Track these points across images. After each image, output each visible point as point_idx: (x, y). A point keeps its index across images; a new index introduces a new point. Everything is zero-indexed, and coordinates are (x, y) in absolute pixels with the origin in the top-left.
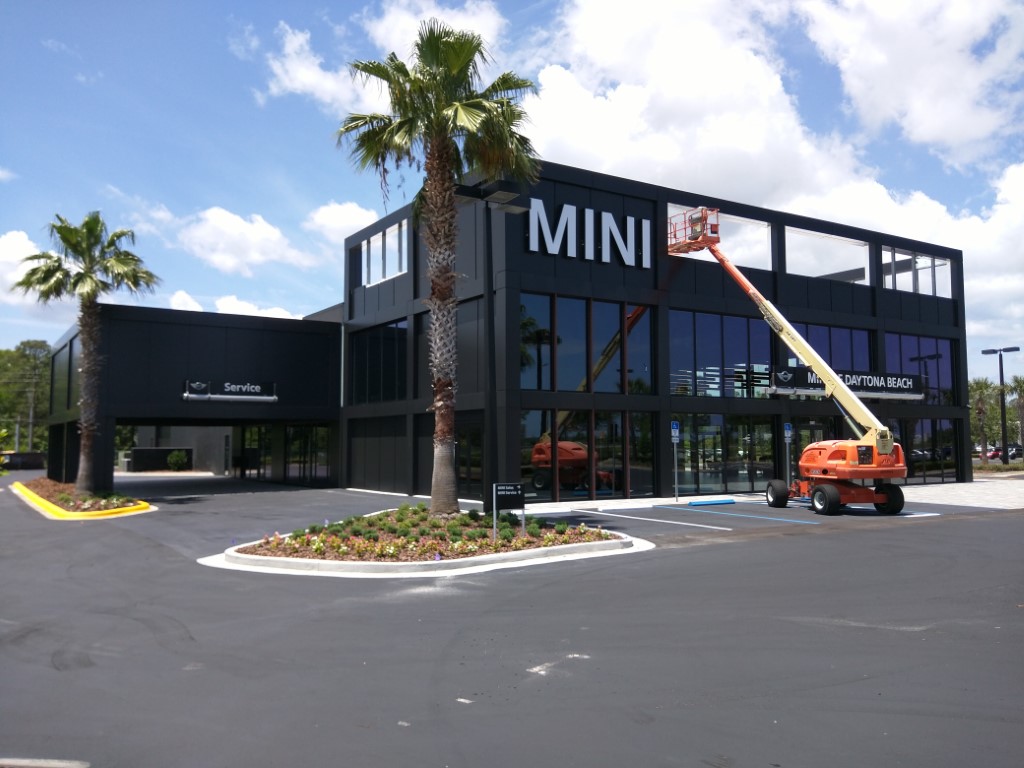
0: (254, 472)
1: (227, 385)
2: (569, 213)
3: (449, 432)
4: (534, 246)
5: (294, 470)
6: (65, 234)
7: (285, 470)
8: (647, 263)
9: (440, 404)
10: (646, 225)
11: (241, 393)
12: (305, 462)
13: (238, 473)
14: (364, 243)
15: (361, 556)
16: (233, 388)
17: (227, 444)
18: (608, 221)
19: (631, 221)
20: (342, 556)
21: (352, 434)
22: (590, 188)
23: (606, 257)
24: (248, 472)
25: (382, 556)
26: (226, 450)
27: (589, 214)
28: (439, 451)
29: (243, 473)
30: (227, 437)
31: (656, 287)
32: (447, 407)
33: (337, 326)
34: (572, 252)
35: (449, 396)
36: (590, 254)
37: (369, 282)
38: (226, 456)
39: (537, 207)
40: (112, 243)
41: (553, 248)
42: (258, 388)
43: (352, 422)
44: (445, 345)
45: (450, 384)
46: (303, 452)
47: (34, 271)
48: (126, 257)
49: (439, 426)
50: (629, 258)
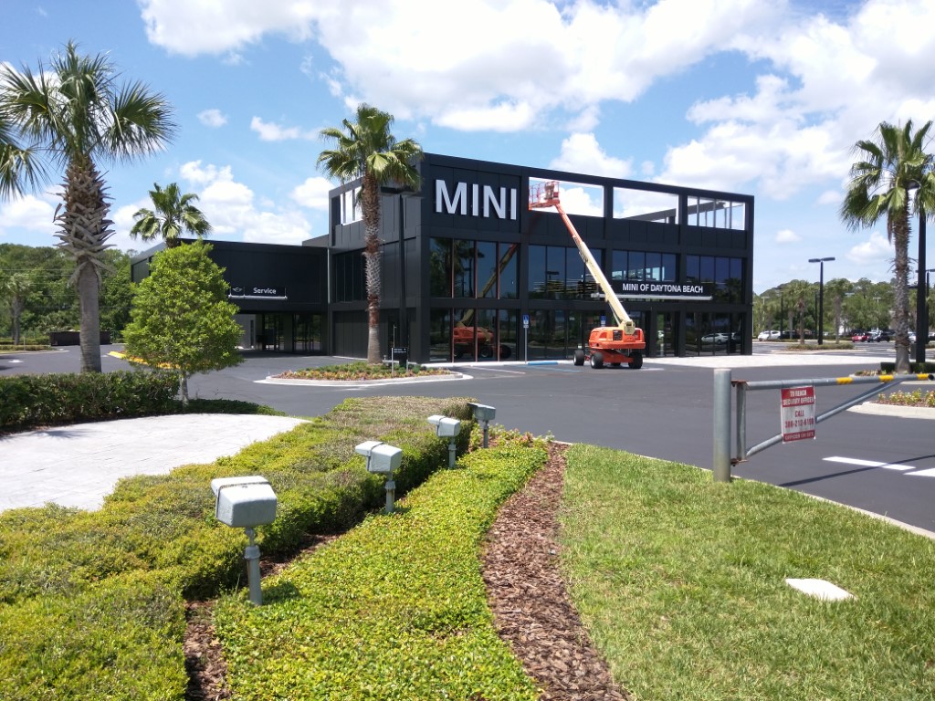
0: (272, 347)
1: (255, 289)
2: (462, 187)
3: (377, 322)
4: (439, 209)
5: (299, 346)
6: (157, 197)
7: (294, 346)
8: (514, 216)
9: (371, 308)
10: (514, 192)
11: (263, 294)
12: (306, 341)
13: (261, 347)
14: (342, 196)
15: (328, 378)
16: (259, 291)
17: (252, 326)
18: (488, 191)
19: (503, 191)
20: (319, 378)
21: (335, 320)
22: (477, 171)
23: (486, 214)
24: (267, 347)
25: (338, 378)
26: (252, 331)
27: (475, 188)
28: (371, 331)
29: (264, 347)
30: (252, 321)
31: (520, 232)
32: (375, 309)
33: (324, 250)
34: (464, 212)
35: (376, 304)
36: (475, 212)
37: (345, 222)
38: (252, 335)
39: (441, 185)
40: (184, 202)
41: (452, 209)
42: (274, 291)
43: (336, 314)
44: (374, 277)
45: (376, 298)
46: (304, 334)
47: (140, 223)
48: (193, 211)
49: (372, 319)
50: (501, 214)
